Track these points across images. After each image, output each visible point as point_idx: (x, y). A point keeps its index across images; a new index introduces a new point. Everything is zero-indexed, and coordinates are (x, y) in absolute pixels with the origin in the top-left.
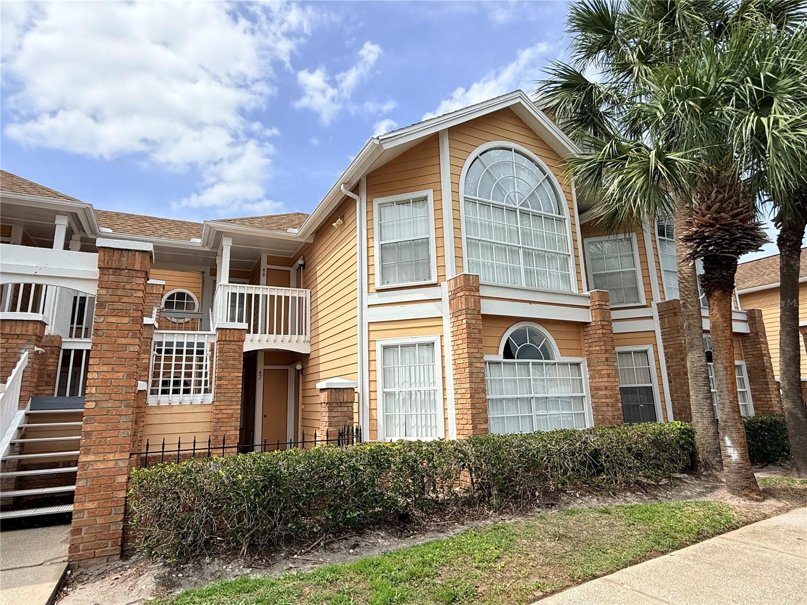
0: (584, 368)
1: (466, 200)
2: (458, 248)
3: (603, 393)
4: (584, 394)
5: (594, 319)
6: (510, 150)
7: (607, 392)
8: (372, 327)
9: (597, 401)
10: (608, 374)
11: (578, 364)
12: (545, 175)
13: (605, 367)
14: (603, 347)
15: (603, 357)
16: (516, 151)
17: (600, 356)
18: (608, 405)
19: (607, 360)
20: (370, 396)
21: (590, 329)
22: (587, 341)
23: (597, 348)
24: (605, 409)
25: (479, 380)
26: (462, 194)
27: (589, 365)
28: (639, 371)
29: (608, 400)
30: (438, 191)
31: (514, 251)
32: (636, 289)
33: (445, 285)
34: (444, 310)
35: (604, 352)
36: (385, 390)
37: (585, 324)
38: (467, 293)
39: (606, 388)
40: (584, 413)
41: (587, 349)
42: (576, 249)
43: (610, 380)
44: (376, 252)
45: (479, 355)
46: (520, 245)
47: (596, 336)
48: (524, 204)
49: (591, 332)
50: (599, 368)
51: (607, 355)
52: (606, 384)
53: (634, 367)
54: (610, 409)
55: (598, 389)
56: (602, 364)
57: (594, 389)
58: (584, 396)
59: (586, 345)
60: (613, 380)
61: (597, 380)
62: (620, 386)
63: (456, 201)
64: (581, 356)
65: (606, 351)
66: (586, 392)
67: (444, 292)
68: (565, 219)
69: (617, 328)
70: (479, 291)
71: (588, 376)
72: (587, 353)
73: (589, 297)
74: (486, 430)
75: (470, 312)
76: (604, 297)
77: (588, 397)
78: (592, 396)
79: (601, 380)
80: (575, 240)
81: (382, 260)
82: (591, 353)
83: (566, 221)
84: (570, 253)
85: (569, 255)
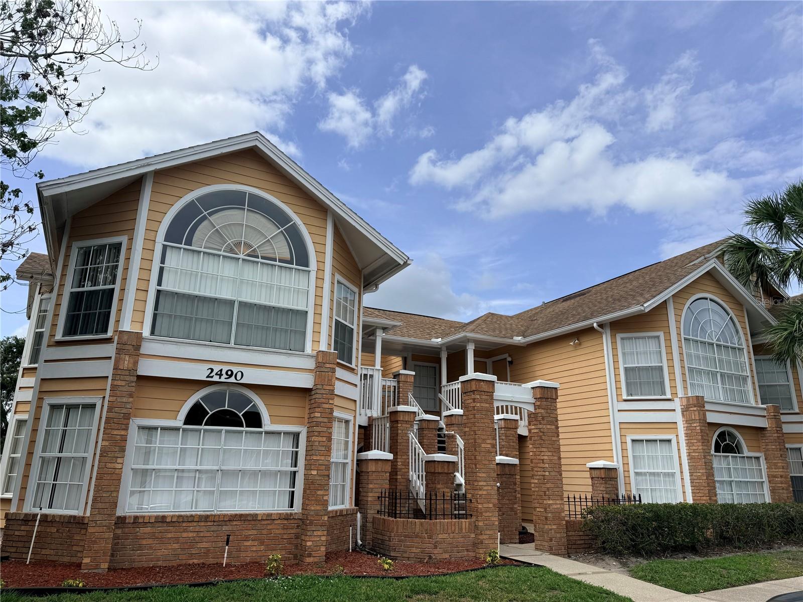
0: (762, 460)
1: (685, 339)
2: (684, 374)
3: (779, 479)
4: (764, 480)
5: (770, 426)
6: (706, 299)
7: (783, 479)
8: (623, 426)
9: (774, 485)
10: (783, 467)
11: (758, 458)
12: (729, 315)
13: (780, 461)
14: (778, 447)
15: (778, 453)
16: (711, 300)
17: (776, 453)
18: (783, 489)
19: (781, 456)
20: (624, 475)
21: (766, 432)
22: (764, 441)
23: (773, 447)
24: (781, 491)
25: (709, 468)
26: (683, 336)
27: (766, 459)
28: (794, 463)
29: (783, 485)
30: (668, 334)
31: (714, 374)
32: (790, 399)
33: (677, 400)
34: (678, 417)
35: (779, 450)
36: (636, 471)
37: (762, 429)
38: (699, 409)
39: (781, 476)
40: (764, 494)
41: (764, 447)
42: (752, 371)
43: (784, 470)
44: (622, 372)
45: (708, 451)
46: (718, 370)
47: (772, 438)
48: (718, 340)
49: (768, 435)
50: (775, 461)
51: (782, 453)
52: (782, 473)
53: (791, 460)
54: (785, 491)
55: (775, 476)
56: (778, 458)
57: (771, 478)
58: (764, 482)
59: (763, 444)
60: (786, 471)
61: (774, 470)
62: (791, 475)
63: (679, 341)
64: (759, 451)
65: (780, 449)
66: (765, 479)
67: (677, 405)
68: (743, 349)
69: (786, 429)
70: (704, 407)
71: (766, 467)
72: (764, 450)
73: (765, 409)
74: (716, 501)
75: (701, 421)
76: (777, 409)
77: (767, 483)
78: (770, 482)
79: (777, 470)
80: (751, 364)
81: (627, 379)
82: (768, 450)
83: (745, 350)
84: (749, 374)
85: (748, 376)
